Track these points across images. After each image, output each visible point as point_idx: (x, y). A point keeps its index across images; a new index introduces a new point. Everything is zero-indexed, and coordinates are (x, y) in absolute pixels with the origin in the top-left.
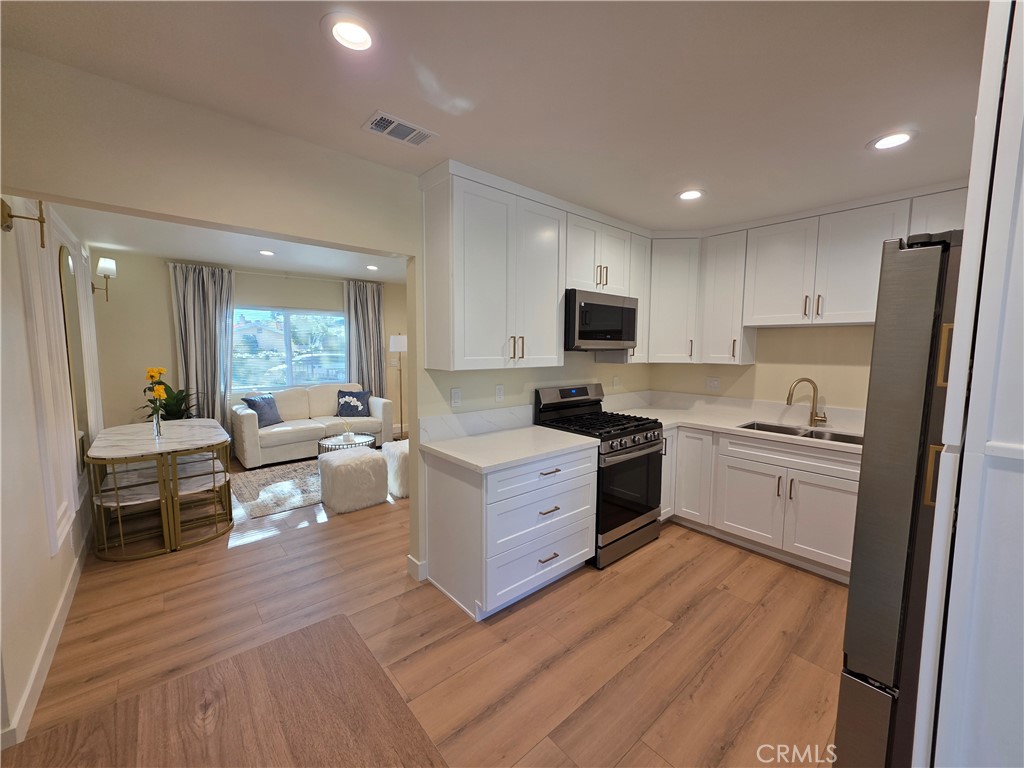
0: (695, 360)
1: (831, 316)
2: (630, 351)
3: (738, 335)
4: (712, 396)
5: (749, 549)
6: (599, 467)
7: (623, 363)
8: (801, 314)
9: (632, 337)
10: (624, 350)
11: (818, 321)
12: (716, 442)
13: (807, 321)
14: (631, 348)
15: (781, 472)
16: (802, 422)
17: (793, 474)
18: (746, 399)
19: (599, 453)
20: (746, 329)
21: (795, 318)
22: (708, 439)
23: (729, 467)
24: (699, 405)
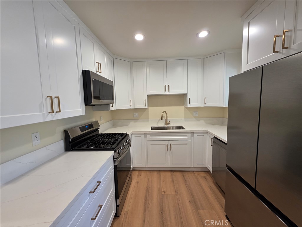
0: (132, 107)
1: (172, 92)
2: (111, 105)
3: (146, 98)
4: (136, 120)
5: (159, 171)
6: (114, 166)
7: (108, 110)
8: (164, 91)
9: (112, 98)
10: (109, 104)
11: (168, 93)
12: (146, 137)
13: (166, 93)
14: (111, 103)
15: (167, 142)
16: (162, 125)
17: (171, 142)
18: (147, 119)
19: (114, 159)
20: (148, 96)
21: (162, 92)
22: (143, 136)
23: (151, 144)
24: (132, 123)
